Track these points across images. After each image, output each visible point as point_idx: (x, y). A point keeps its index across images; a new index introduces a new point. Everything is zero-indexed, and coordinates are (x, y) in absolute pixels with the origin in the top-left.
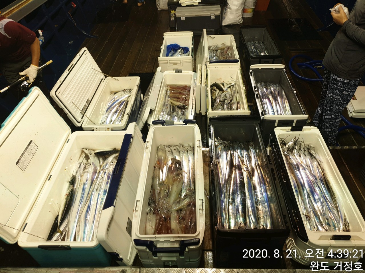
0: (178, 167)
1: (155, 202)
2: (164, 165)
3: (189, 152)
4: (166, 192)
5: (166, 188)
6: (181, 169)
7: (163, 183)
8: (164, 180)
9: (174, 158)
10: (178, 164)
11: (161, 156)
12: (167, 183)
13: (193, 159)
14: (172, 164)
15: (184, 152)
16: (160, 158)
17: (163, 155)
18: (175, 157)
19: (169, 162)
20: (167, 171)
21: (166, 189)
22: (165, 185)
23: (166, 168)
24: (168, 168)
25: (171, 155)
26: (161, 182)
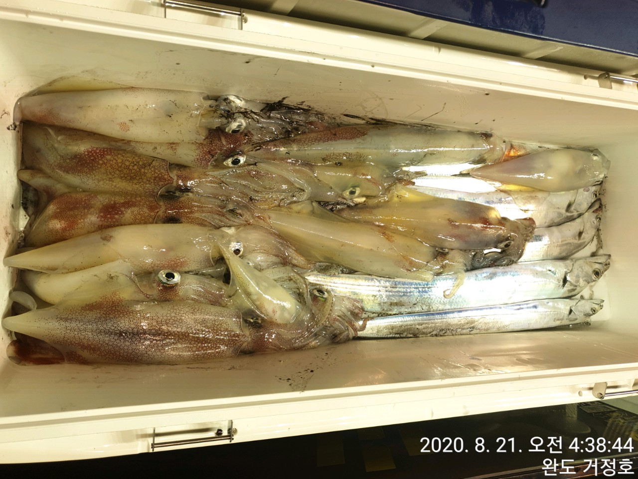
0: (486, 251)
1: (287, 136)
2: (498, 185)
3: (563, 307)
4: (347, 194)
5: (367, 197)
6: (472, 268)
7: (400, 180)
8: (418, 182)
9: (537, 232)
10: (503, 252)
11: (547, 168)
12: (396, 199)
13: (526, 327)
14: (503, 221)
15: (565, 281)
16: (539, 163)
17: (551, 178)
18: (538, 238)
19: (513, 206)
20: (467, 200)
21: (360, 196)
22: (387, 190)
23: (481, 194)
24: (480, 201)
25: (553, 216)
26: (405, 169)
